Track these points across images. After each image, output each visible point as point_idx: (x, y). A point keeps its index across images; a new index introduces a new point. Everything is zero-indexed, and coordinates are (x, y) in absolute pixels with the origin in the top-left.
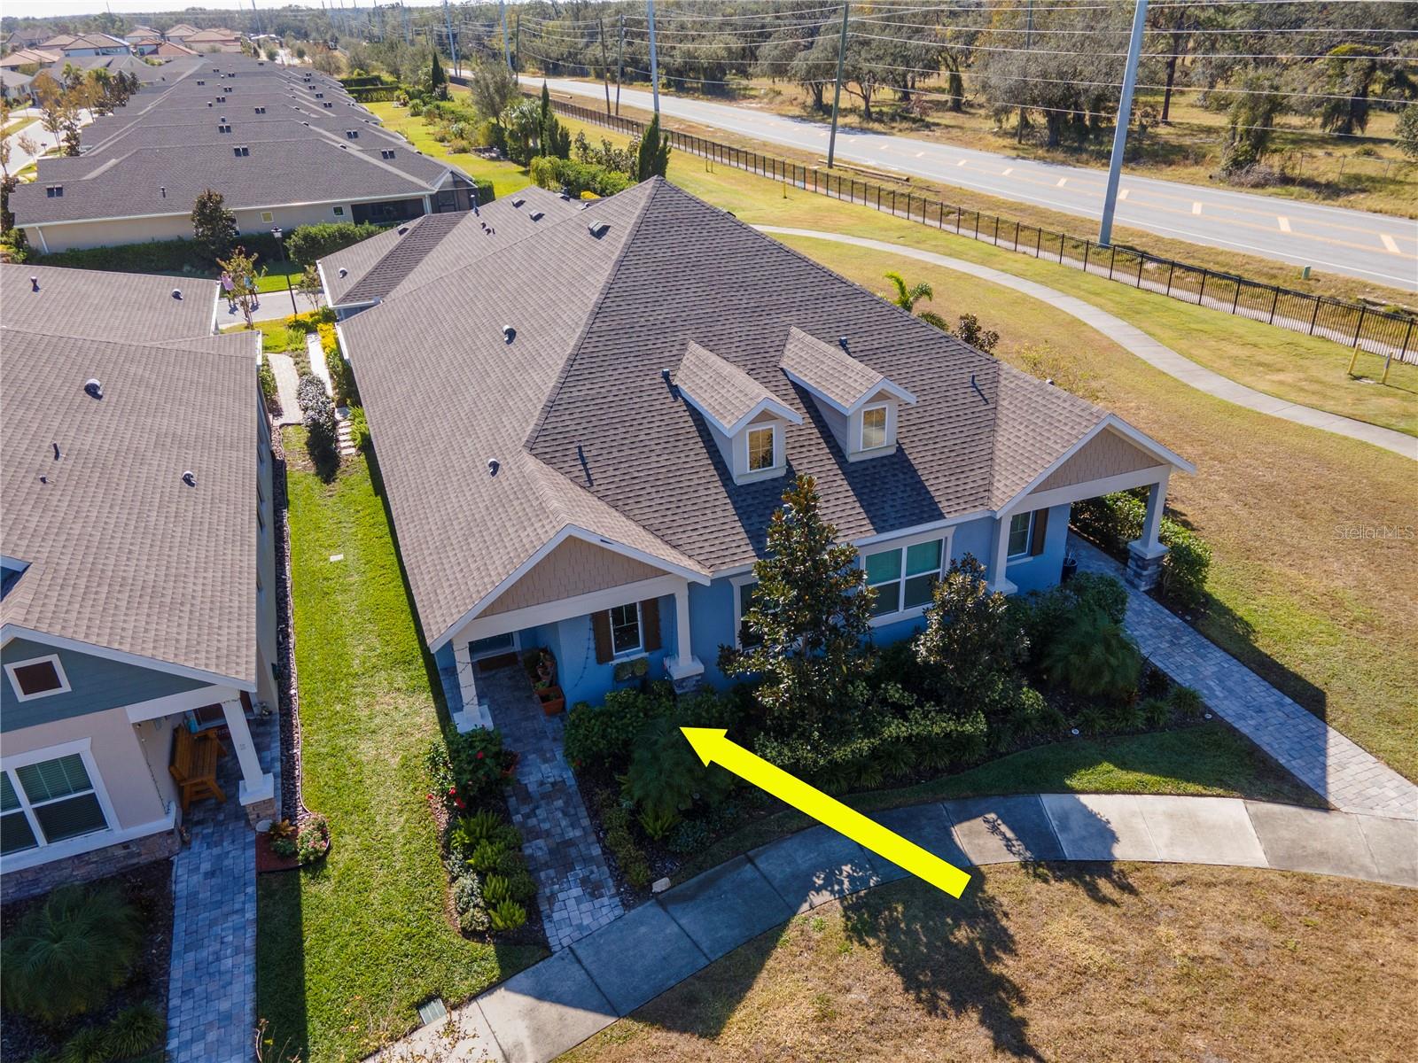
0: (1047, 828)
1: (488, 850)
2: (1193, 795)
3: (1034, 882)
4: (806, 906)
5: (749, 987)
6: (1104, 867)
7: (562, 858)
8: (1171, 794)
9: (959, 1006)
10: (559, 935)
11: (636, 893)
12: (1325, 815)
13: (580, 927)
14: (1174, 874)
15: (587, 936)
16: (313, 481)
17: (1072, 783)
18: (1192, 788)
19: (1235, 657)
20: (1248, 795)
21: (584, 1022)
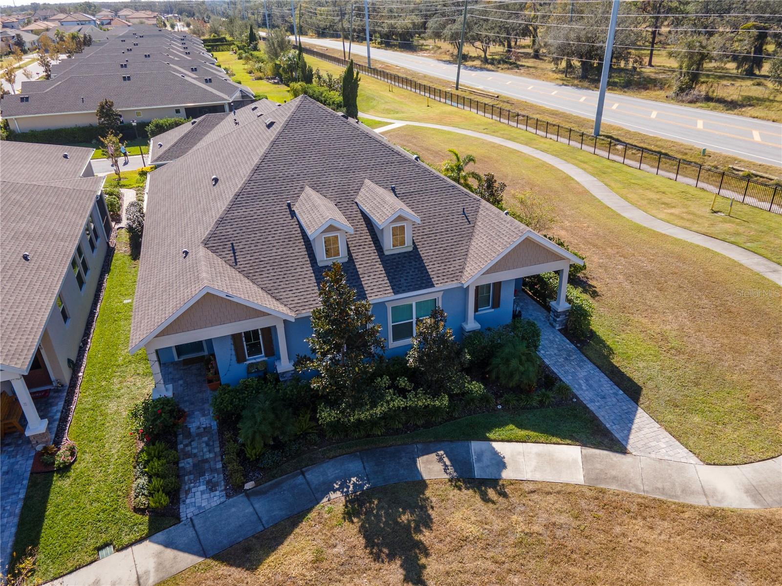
0: (470, 460)
1: (156, 463)
2: (554, 444)
3: (454, 489)
4: (325, 499)
5: (282, 543)
6: (494, 482)
7: (199, 469)
8: (542, 443)
9: (391, 557)
10: (187, 511)
11: (235, 489)
12: (623, 456)
13: (200, 507)
14: (531, 487)
15: (203, 512)
16: (127, 259)
17: (491, 435)
18: (555, 439)
19: (598, 367)
20: (584, 444)
21: (187, 560)
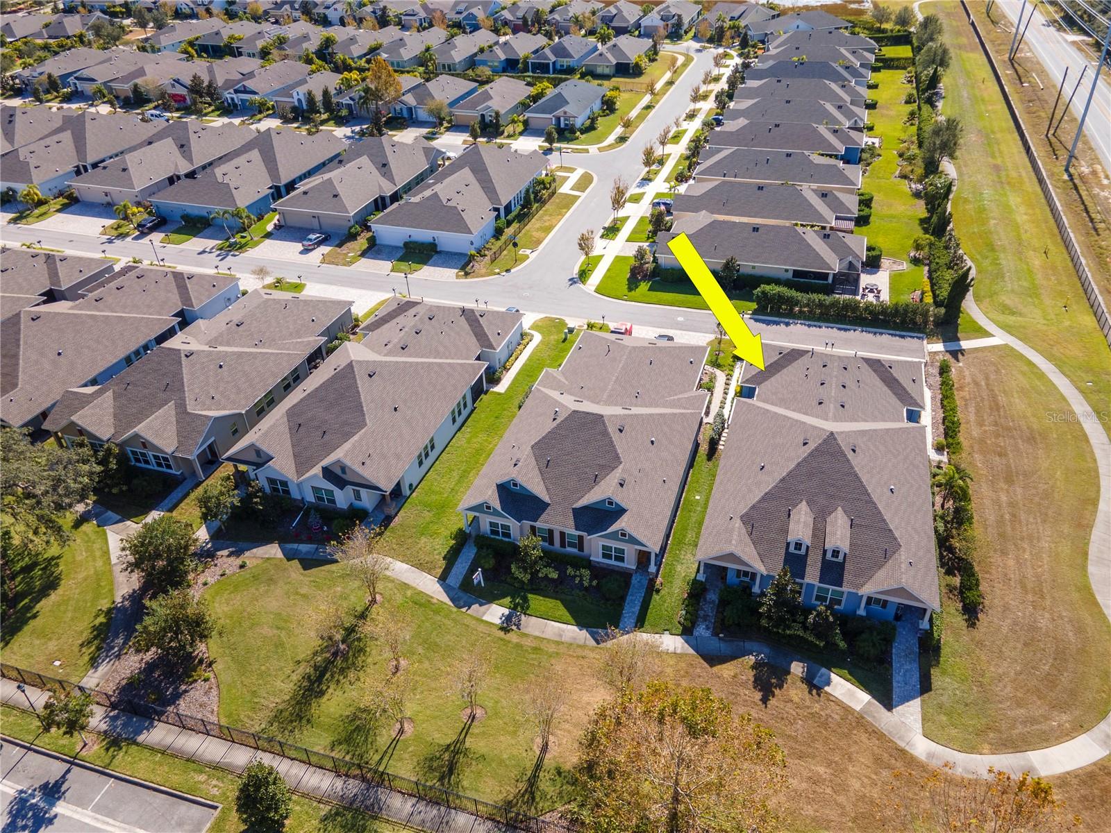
0: (816, 674)
1: (690, 608)
2: (860, 689)
3: (800, 682)
4: (748, 657)
5: (725, 663)
6: (819, 689)
7: (705, 618)
8: (855, 685)
9: (760, 690)
10: (696, 633)
11: (715, 634)
12: (887, 711)
13: (701, 634)
14: (834, 699)
16: (705, 457)
17: (834, 670)
18: (862, 687)
19: (920, 668)
20: (874, 697)
21: (691, 651)
